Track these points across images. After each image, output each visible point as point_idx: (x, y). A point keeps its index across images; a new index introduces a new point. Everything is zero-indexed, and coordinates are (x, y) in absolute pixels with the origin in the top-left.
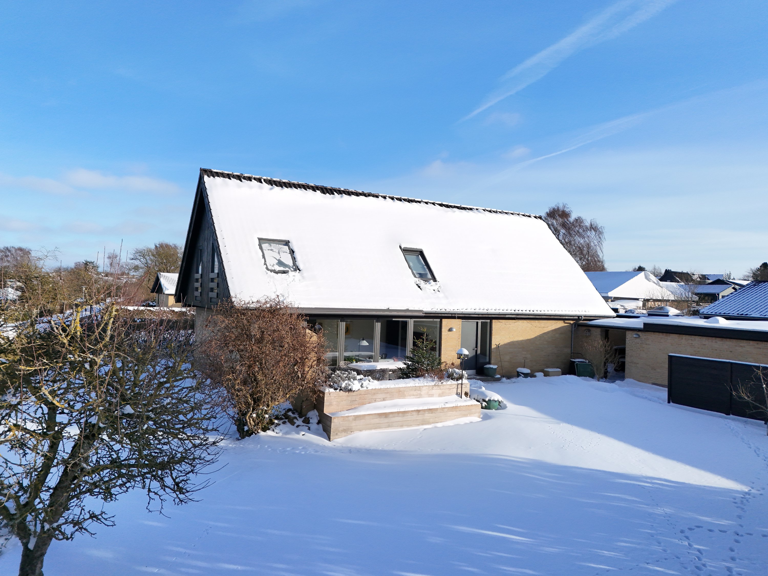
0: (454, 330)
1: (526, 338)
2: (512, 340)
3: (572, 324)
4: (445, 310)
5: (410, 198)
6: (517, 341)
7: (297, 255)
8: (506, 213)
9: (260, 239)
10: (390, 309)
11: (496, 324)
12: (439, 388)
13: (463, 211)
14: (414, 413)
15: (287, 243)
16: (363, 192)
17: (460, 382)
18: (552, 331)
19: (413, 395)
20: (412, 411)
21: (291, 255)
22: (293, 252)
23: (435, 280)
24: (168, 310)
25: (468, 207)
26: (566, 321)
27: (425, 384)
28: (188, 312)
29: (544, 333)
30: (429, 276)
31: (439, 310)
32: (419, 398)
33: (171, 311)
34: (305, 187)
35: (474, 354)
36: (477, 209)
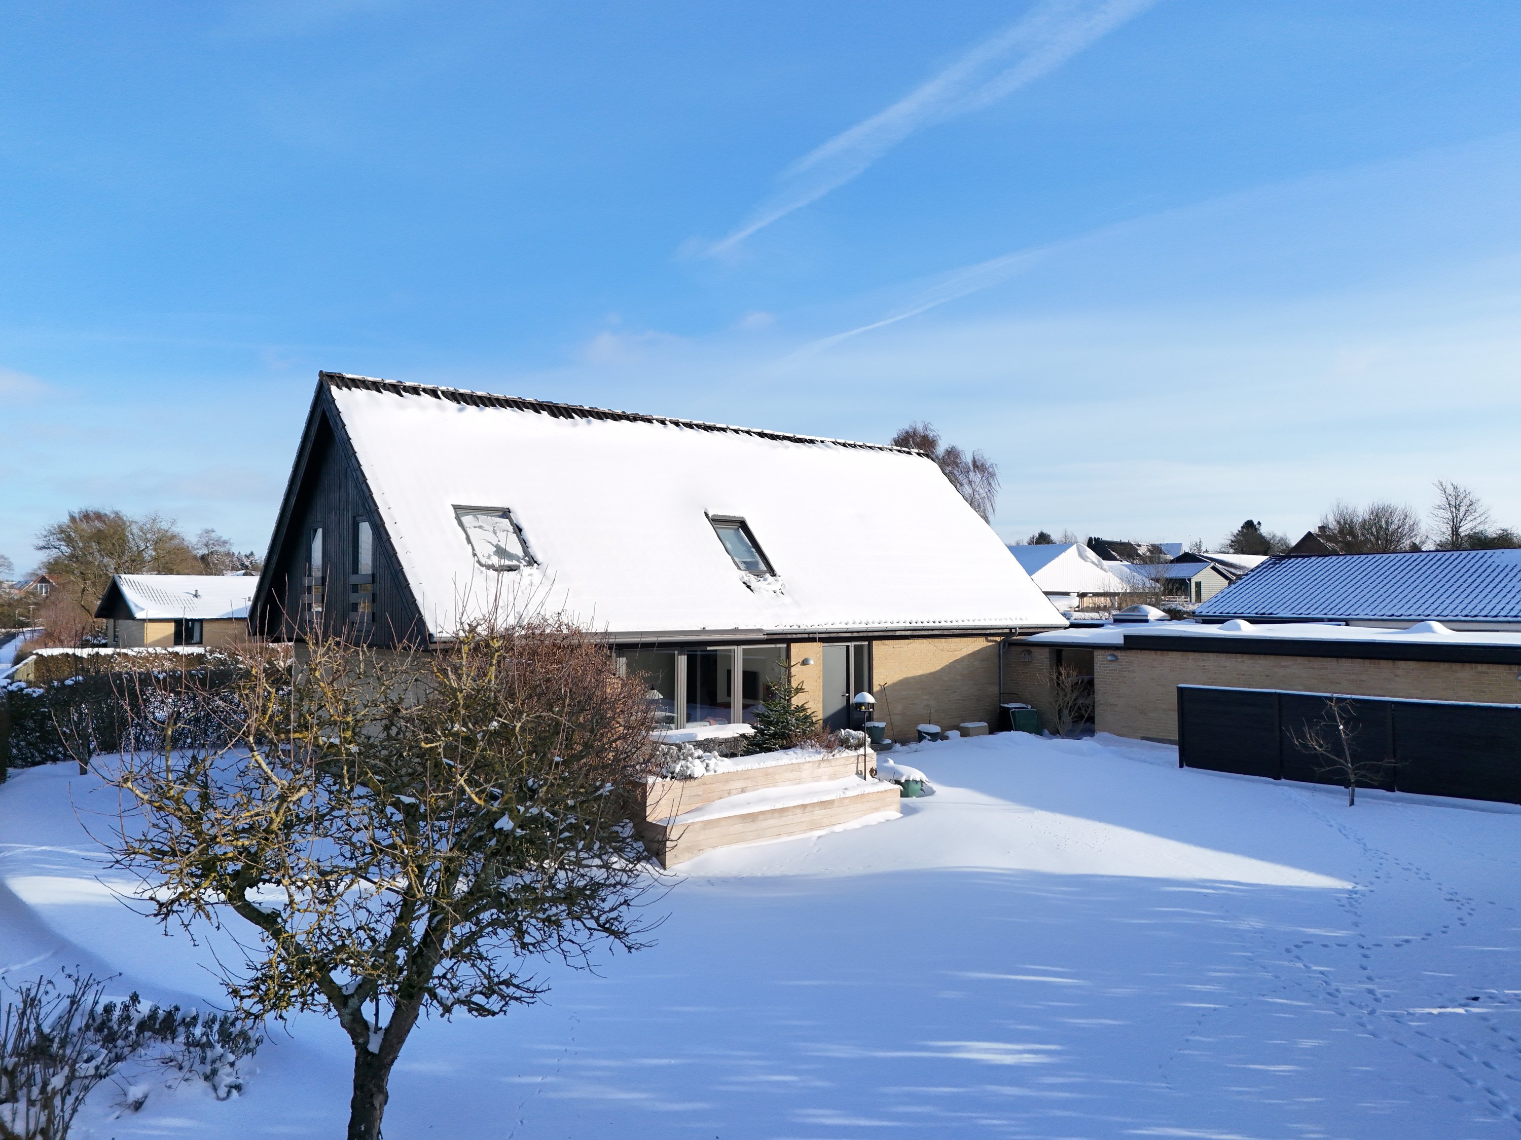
0: (812, 662)
1: (928, 672)
2: (905, 676)
3: (1000, 642)
4: (797, 628)
5: (707, 423)
6: (913, 678)
7: (528, 534)
8: (870, 447)
9: (456, 508)
10: (707, 629)
11: (879, 648)
12: (829, 765)
13: (800, 445)
14: (798, 811)
15: (505, 513)
16: (623, 412)
17: (861, 751)
18: (969, 655)
19: (790, 780)
20: (794, 807)
21: (518, 537)
22: (520, 530)
23: (773, 573)
24: (164, 652)
25: (808, 437)
26: (989, 638)
27: (808, 759)
28: (208, 654)
29: (956, 661)
30: (763, 567)
31: (788, 627)
32: (798, 784)
33: (170, 653)
34: (519, 405)
35: (845, 703)
36: (822, 442)
